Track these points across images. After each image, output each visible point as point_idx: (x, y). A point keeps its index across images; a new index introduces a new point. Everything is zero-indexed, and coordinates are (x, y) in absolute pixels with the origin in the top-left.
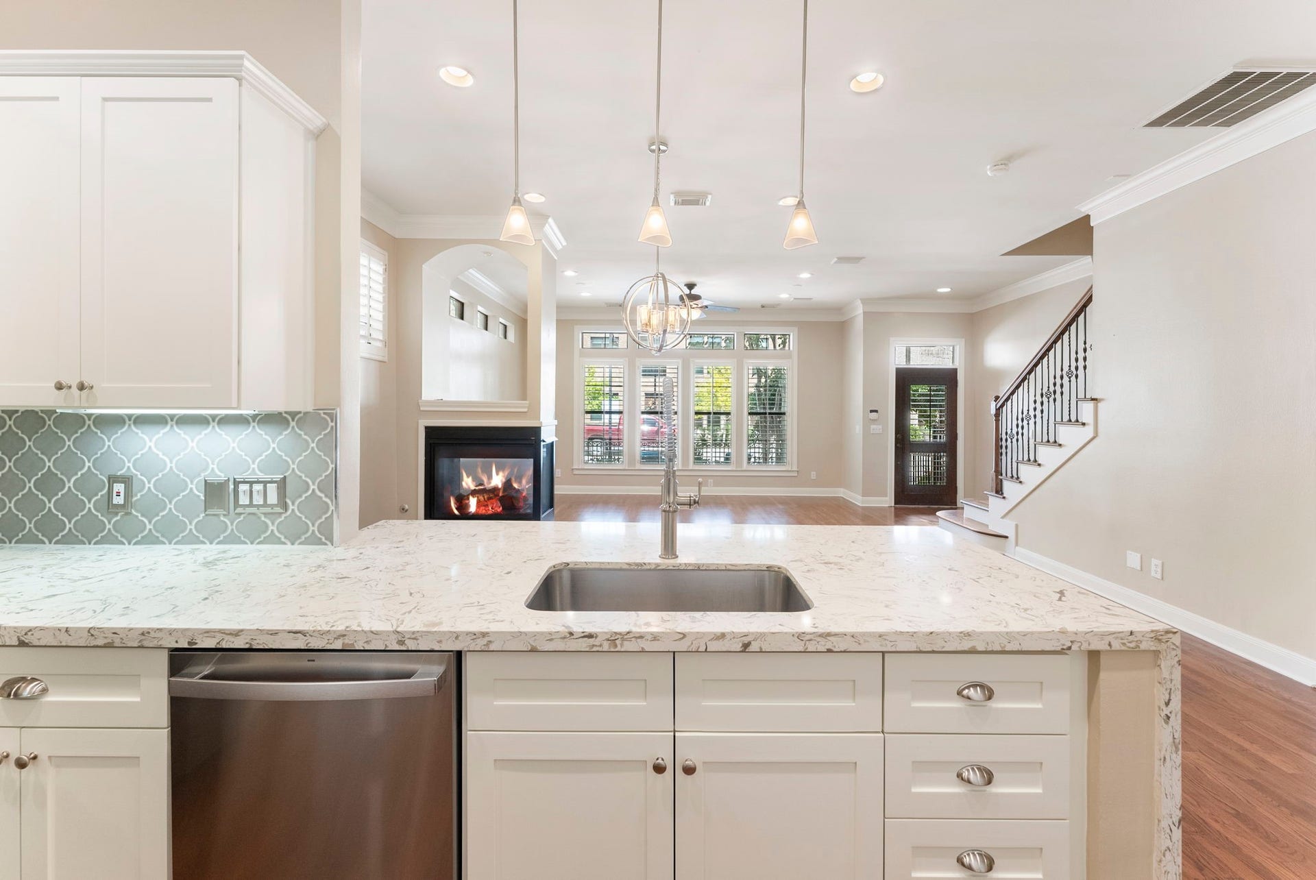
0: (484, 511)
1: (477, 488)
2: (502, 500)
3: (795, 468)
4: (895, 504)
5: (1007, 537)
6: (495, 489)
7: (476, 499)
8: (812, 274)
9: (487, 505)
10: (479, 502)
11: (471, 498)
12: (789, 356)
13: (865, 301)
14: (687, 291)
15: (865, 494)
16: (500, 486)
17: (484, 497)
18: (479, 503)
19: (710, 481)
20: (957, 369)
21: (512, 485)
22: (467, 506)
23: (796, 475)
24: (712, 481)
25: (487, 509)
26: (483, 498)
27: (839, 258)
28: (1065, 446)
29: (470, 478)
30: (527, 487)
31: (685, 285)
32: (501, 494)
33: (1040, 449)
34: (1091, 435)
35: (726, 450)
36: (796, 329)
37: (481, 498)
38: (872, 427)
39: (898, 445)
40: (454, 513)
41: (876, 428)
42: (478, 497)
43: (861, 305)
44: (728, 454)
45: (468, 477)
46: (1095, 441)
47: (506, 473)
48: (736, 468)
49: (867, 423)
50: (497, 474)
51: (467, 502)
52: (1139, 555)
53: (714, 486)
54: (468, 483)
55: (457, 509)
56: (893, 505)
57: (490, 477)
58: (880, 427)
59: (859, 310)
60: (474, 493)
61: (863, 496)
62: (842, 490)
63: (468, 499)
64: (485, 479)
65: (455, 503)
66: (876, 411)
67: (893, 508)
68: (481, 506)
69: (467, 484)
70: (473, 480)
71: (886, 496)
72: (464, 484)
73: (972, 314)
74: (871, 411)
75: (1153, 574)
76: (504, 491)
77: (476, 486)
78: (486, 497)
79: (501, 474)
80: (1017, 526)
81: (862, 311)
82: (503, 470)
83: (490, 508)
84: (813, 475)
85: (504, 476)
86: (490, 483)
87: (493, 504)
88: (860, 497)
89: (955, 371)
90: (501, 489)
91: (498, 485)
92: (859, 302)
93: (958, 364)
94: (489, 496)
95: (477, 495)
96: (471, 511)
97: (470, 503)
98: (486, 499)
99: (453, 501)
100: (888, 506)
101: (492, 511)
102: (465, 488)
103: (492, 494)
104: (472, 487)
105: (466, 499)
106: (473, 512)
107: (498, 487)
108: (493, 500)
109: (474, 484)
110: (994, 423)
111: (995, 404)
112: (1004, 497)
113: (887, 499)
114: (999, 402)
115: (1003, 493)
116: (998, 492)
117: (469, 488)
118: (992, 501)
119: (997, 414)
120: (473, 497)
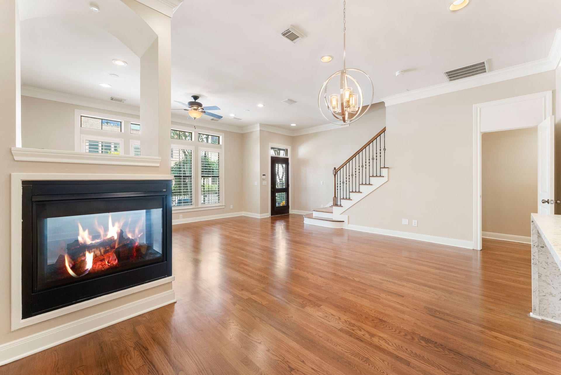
0: (100, 267)
1: (93, 242)
2: (118, 253)
3: (224, 204)
4: (271, 215)
5: (344, 221)
6: (111, 242)
7: (92, 254)
8: (264, 105)
9: (104, 260)
11: (87, 254)
12: (220, 148)
14: (193, 100)
15: (261, 212)
16: (116, 237)
17: (100, 251)
18: (96, 259)
21: (126, 235)
22: (84, 262)
23: (224, 207)
25: (103, 263)
27: (289, 100)
28: (373, 185)
29: (87, 232)
30: (139, 236)
31: (192, 96)
32: (116, 247)
33: (361, 186)
34: (387, 180)
37: (98, 252)
39: (272, 190)
40: (69, 273)
41: (264, 183)
42: (94, 252)
45: (84, 230)
46: (387, 182)
47: (122, 224)
48: (195, 206)
49: (261, 181)
50: (113, 225)
51: (83, 259)
52: (408, 220)
53: (183, 218)
54: (84, 236)
55: (72, 268)
57: (106, 229)
58: (266, 182)
59: (258, 128)
61: (260, 214)
62: (243, 212)
63: (84, 255)
64: (101, 231)
65: (70, 262)
66: (265, 175)
67: (271, 217)
68: (98, 261)
69: (83, 238)
70: (90, 233)
72: (80, 238)
73: (293, 137)
74: (263, 175)
75: (414, 225)
76: (119, 242)
77: (93, 240)
79: (117, 225)
80: (348, 216)
81: (259, 129)
82: (119, 221)
84: (231, 207)
85: (119, 227)
86: (106, 235)
87: (109, 257)
89: (288, 159)
90: (117, 241)
91: (114, 236)
92: (259, 125)
93: (289, 156)
94: (106, 249)
95: (93, 250)
96: (87, 269)
97: (86, 260)
98: (103, 253)
99: (68, 260)
100: (269, 217)
101: (109, 265)
102: (81, 243)
103: (108, 247)
104: (89, 242)
105: (82, 256)
106: (89, 270)
107: (114, 239)
108: (109, 253)
109: (91, 237)
110: (334, 178)
111: (335, 170)
112: (342, 206)
113: (269, 213)
114: (337, 170)
115: (340, 205)
116: (336, 205)
117: (85, 243)
118: (335, 208)
119: (335, 175)
120: (90, 252)
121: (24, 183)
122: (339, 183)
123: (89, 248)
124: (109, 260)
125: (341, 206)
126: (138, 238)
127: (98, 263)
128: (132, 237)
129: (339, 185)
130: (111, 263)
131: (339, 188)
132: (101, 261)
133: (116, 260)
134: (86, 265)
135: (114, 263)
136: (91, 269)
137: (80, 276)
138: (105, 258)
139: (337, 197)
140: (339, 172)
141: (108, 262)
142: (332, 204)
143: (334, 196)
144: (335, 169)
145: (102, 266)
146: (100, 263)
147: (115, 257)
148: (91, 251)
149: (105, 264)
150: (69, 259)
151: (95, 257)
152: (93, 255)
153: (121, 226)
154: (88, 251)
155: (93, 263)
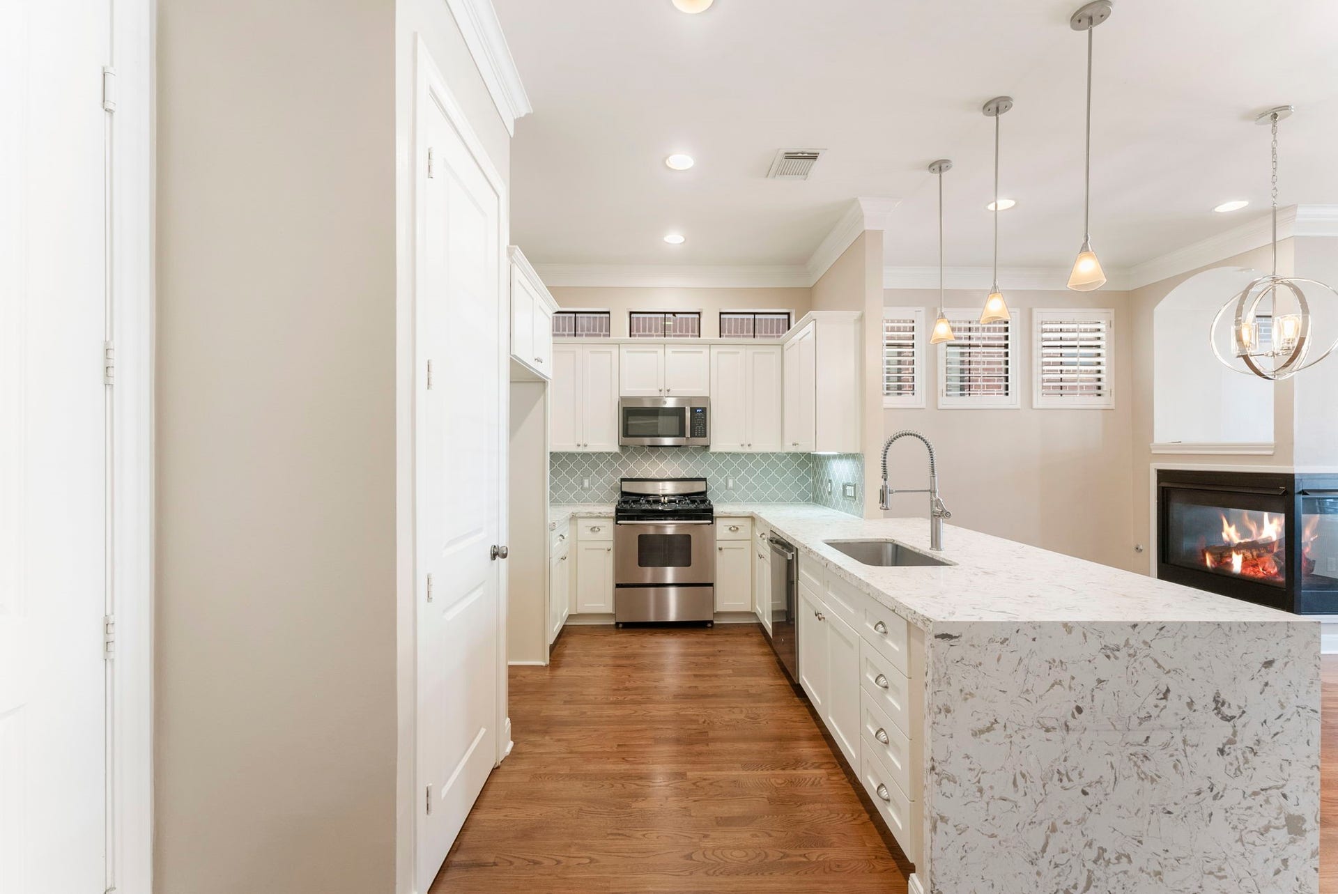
0: (1252, 573)
1: (1242, 541)
6: (1267, 544)
7: (1241, 556)
9: (1257, 565)
10: (1245, 560)
11: (1234, 555)
16: (1274, 538)
17: (1252, 553)
18: (1246, 562)
22: (1230, 564)
25: (1256, 570)
26: (1250, 555)
29: (1233, 528)
30: (1312, 539)
32: (1275, 550)
37: (1248, 554)
42: (1244, 555)
45: (1230, 525)
50: (1271, 521)
51: (1229, 560)
54: (1230, 533)
57: (1261, 528)
60: (1239, 548)
63: (1231, 556)
64: (1253, 528)
68: (1249, 566)
69: (1228, 536)
70: (1238, 530)
72: (1224, 535)
77: (1241, 538)
78: (1255, 553)
79: (1276, 521)
83: (1261, 569)
86: (1261, 534)
87: (1265, 563)
91: (1271, 535)
95: (1241, 551)
96: (1234, 572)
97: (1233, 562)
98: (1255, 557)
99: (1209, 559)
101: (1264, 574)
102: (1227, 542)
103: (1263, 550)
104: (1236, 540)
105: (1228, 557)
106: (1236, 572)
107: (1270, 541)
108: (1265, 558)
109: (1239, 534)
117: (1231, 541)
120: (1237, 554)
121: (1159, 471)
124: (1264, 567)
126: (1309, 543)
127: (1249, 569)
130: (1268, 571)
132: (1253, 566)
133: (1274, 568)
134: (1233, 567)
135: (1272, 572)
136: (1239, 573)
138: (1259, 563)
141: (1264, 570)
145: (1255, 573)
146: (1252, 569)
147: (1274, 564)
148: (1239, 552)
149: (1259, 571)
154: (1234, 551)
155: (1242, 567)
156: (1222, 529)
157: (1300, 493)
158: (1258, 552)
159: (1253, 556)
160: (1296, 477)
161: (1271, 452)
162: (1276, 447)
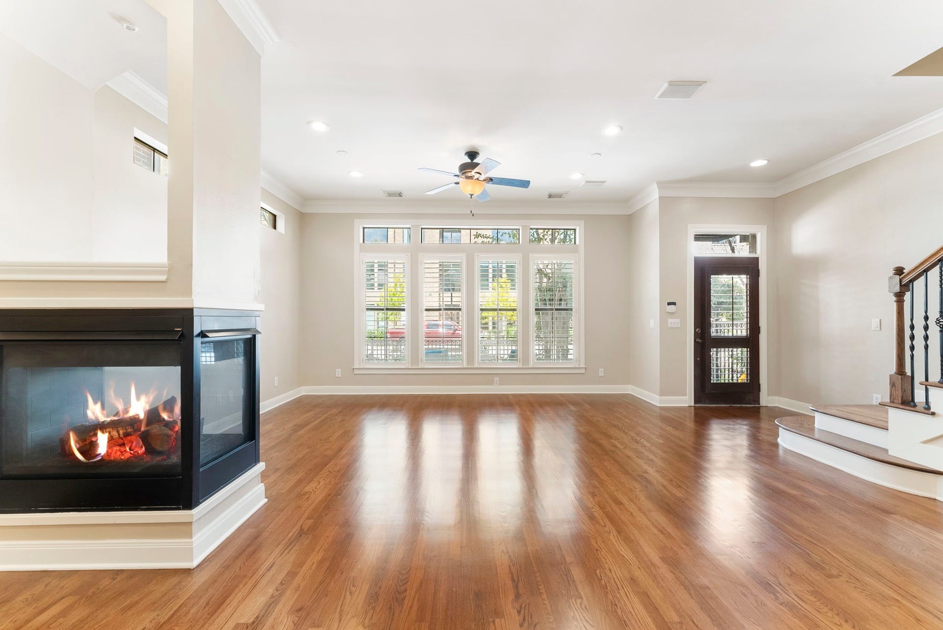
0: (118, 455)
1: (108, 420)
2: (146, 438)
3: (583, 365)
4: (695, 403)
6: (134, 422)
7: (106, 435)
9: (123, 444)
11: (99, 433)
12: (576, 251)
13: (663, 185)
15: (662, 393)
16: (142, 416)
17: (118, 432)
18: (112, 442)
19: (496, 379)
20: (758, 258)
21: (159, 416)
22: (95, 444)
23: (584, 372)
24: (498, 379)
25: (123, 449)
26: (117, 434)
32: (143, 429)
35: (514, 348)
36: (582, 223)
37: (115, 433)
38: (670, 321)
39: (697, 340)
40: (74, 455)
41: (673, 322)
42: (110, 433)
43: (657, 190)
44: (513, 352)
45: (95, 403)
47: (151, 398)
48: (523, 365)
49: (664, 317)
50: (138, 398)
51: (94, 439)
53: (500, 385)
54: (95, 411)
55: (79, 450)
56: (693, 404)
57: (127, 403)
58: (678, 320)
59: (654, 195)
61: (660, 396)
62: (631, 386)
63: (96, 435)
64: (120, 406)
65: (76, 442)
66: (674, 304)
67: (693, 408)
68: (115, 446)
69: (93, 413)
70: (103, 408)
71: (686, 395)
72: (89, 412)
73: (774, 200)
74: (669, 304)
76: (148, 424)
77: (108, 417)
78: (121, 432)
79: (143, 399)
81: (657, 196)
82: (147, 394)
83: (128, 449)
84: (601, 372)
85: (148, 402)
86: (127, 411)
87: (132, 442)
88: (658, 397)
89: (756, 260)
90: (143, 421)
91: (138, 413)
92: (656, 185)
93: (761, 252)
94: (127, 430)
95: (107, 430)
96: (100, 454)
97: (98, 441)
98: (122, 436)
99: (74, 438)
100: (687, 405)
101: (131, 453)
102: (91, 419)
103: (130, 428)
104: (102, 418)
105: (92, 436)
106: (102, 455)
107: (139, 418)
108: (132, 437)
109: (104, 412)
110: (895, 305)
111: (897, 278)
112: (933, 414)
113: (687, 398)
114: (908, 274)
115: (927, 406)
116: (908, 402)
117: (97, 418)
118: (897, 417)
119: (899, 296)
120: (103, 433)
122: (919, 323)
123: (103, 427)
124: (131, 446)
125: (927, 409)
127: (116, 448)
128: (169, 417)
129: (919, 333)
130: (135, 450)
131: (919, 343)
132: (120, 446)
133: (142, 447)
134: (98, 448)
135: (139, 452)
136: (104, 455)
137: (90, 461)
138: (126, 442)
139: (909, 373)
140: (919, 284)
141: (130, 449)
142: (887, 400)
143: (893, 369)
144: (899, 271)
145: (121, 453)
146: (118, 449)
147: (141, 443)
148: (105, 430)
149: (125, 451)
150: (76, 438)
151: (111, 439)
152: (108, 437)
153: (151, 401)
154: (100, 430)
155: (107, 447)
156: (86, 407)
157: (198, 335)
158: (125, 431)
159: (119, 434)
160: (195, 313)
161: (163, 278)
162: (170, 270)
